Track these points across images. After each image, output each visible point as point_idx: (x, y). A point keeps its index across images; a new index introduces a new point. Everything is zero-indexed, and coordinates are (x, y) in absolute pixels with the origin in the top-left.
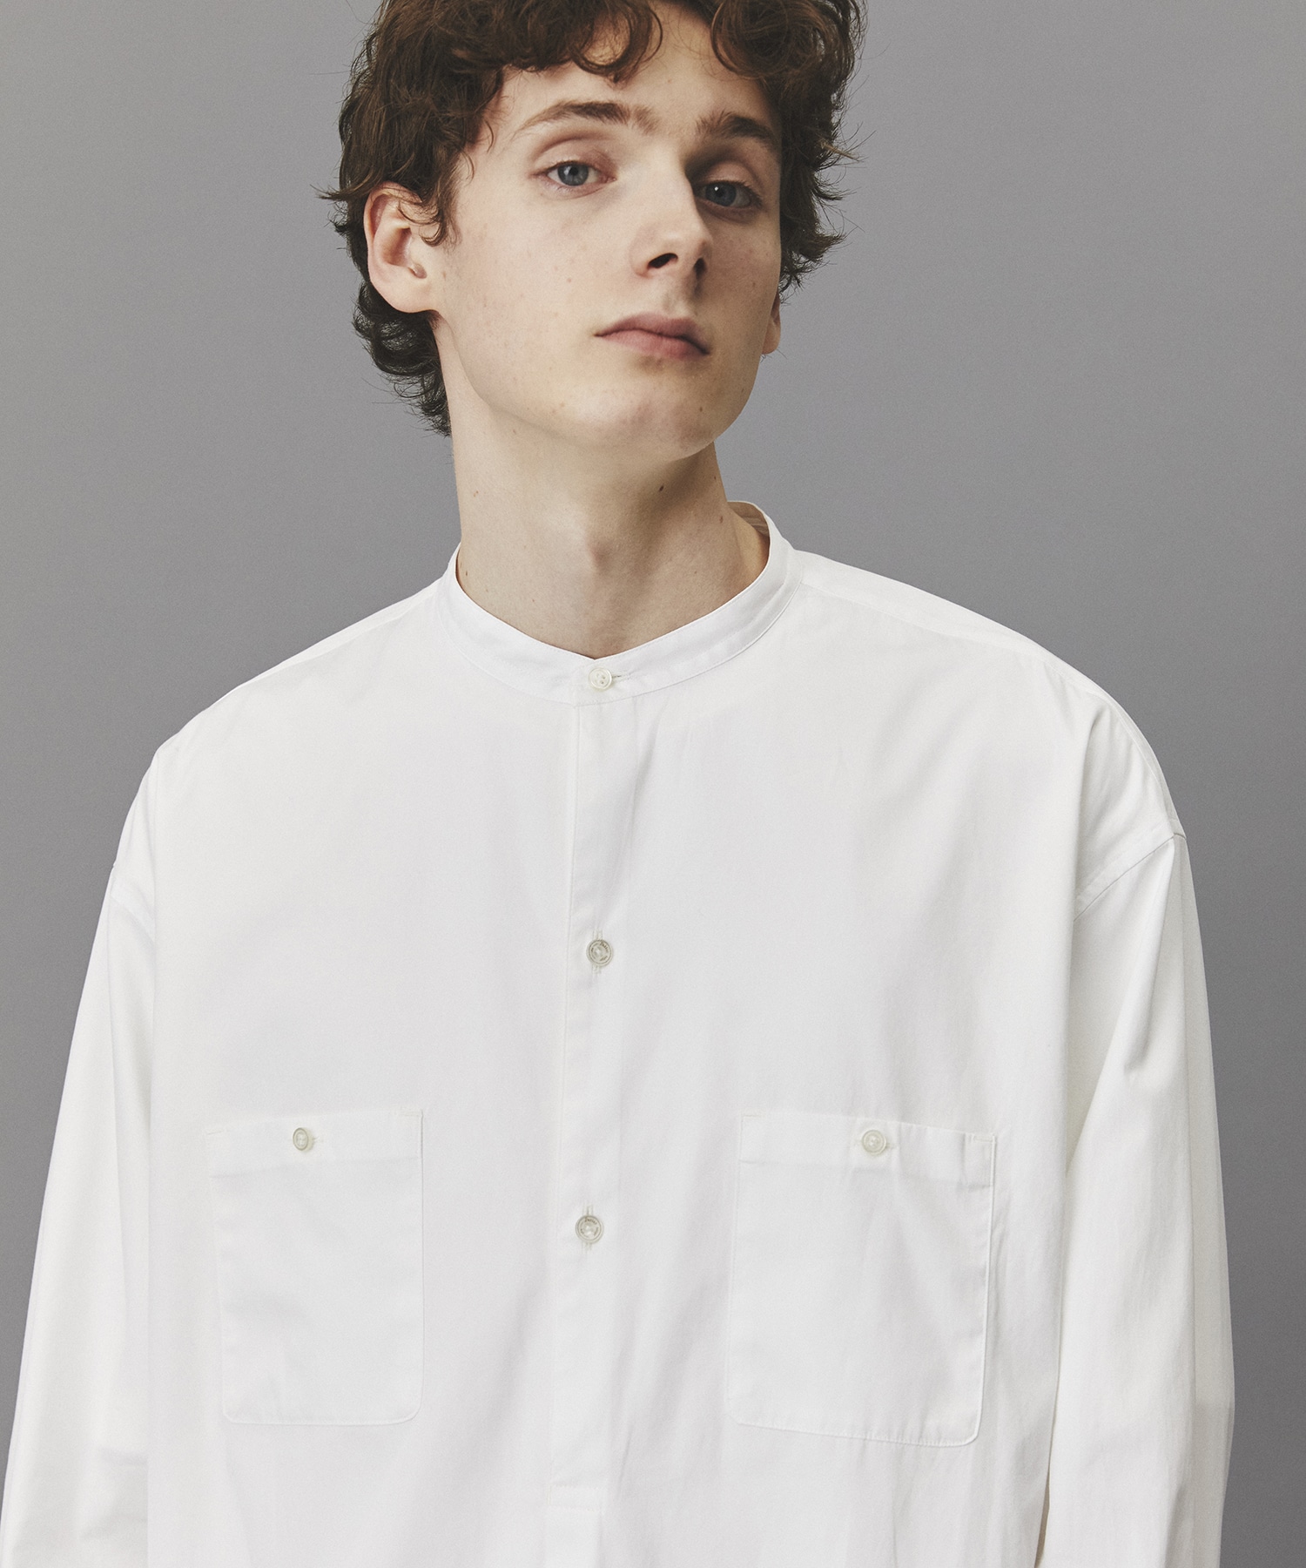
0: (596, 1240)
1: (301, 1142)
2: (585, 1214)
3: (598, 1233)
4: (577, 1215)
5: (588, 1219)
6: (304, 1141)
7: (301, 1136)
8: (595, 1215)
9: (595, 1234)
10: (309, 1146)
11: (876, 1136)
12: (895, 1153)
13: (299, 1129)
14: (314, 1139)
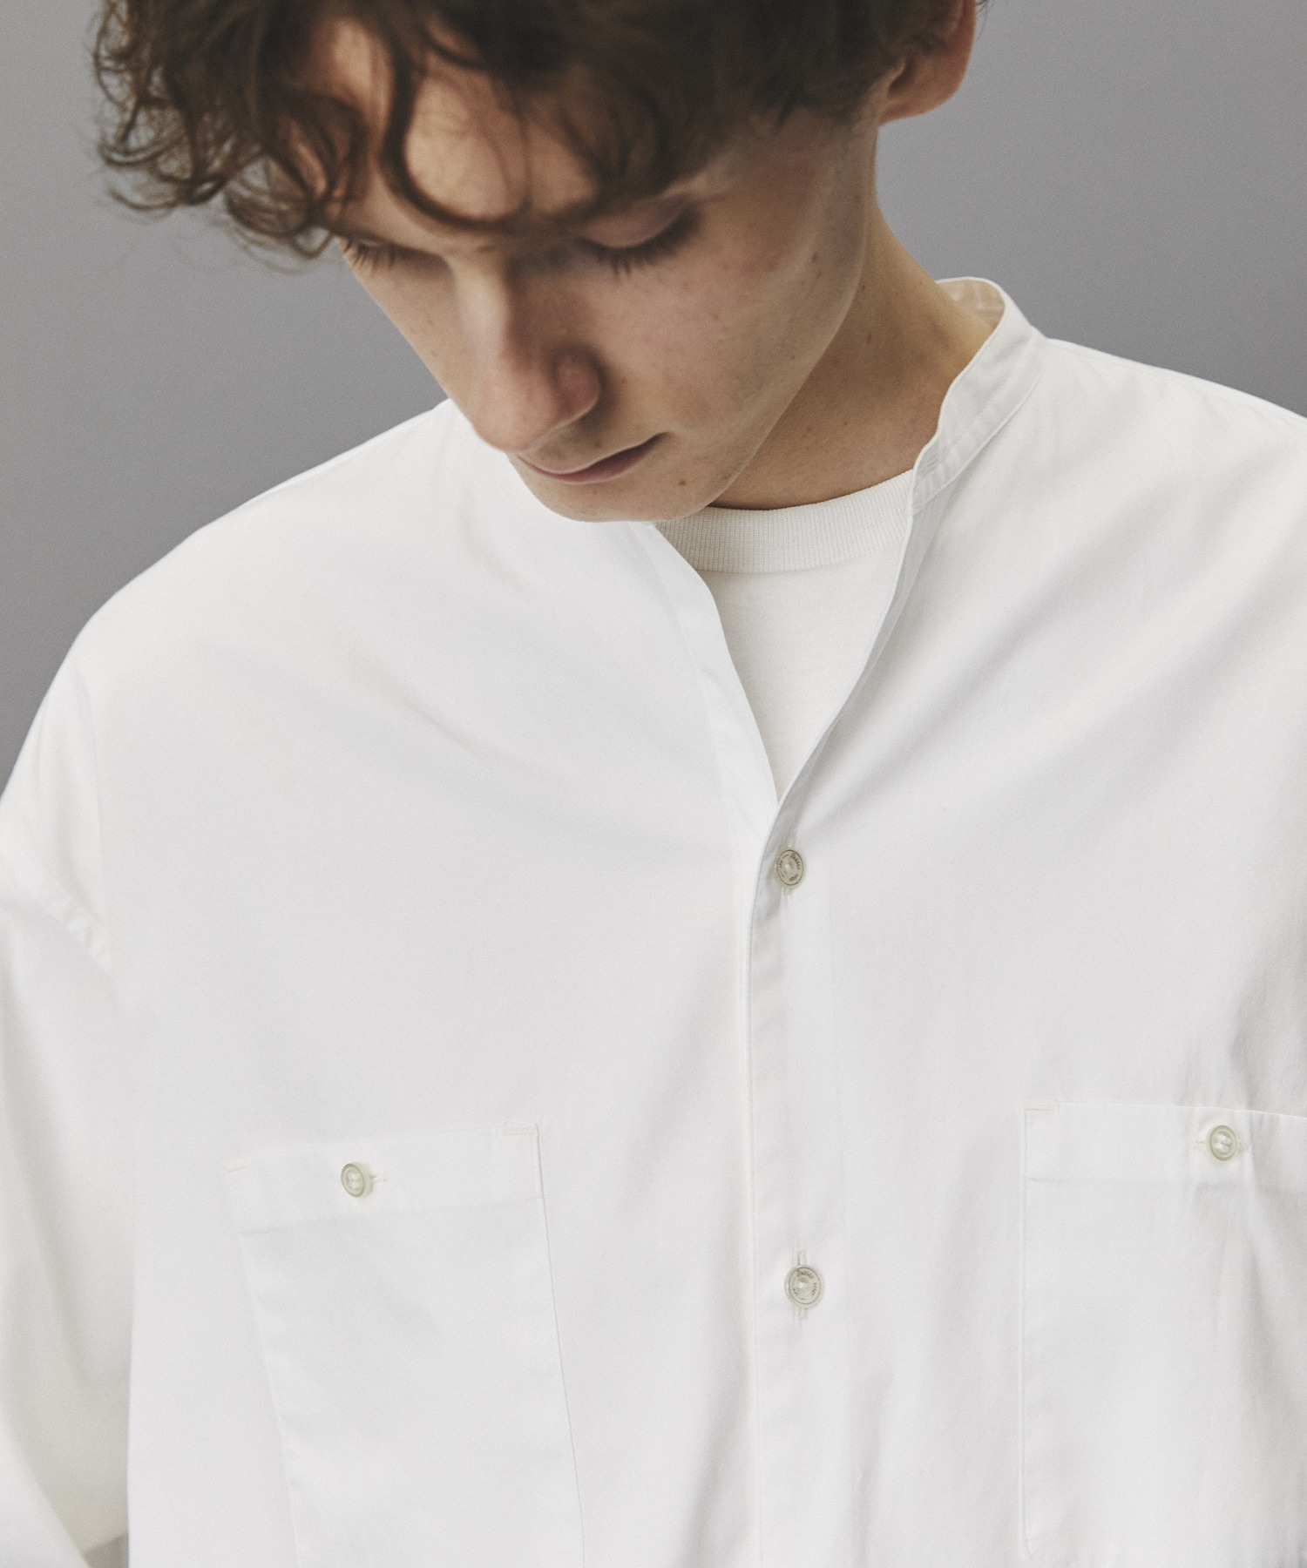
0: (815, 1302)
1: (355, 1185)
2: (795, 1265)
3: (816, 1291)
4: (783, 1269)
5: (802, 1273)
6: (357, 1180)
7: (354, 1176)
8: (809, 1264)
9: (813, 1292)
10: (366, 1191)
11: (1225, 1134)
12: (1247, 1156)
13: (348, 1166)
14: (372, 1178)
